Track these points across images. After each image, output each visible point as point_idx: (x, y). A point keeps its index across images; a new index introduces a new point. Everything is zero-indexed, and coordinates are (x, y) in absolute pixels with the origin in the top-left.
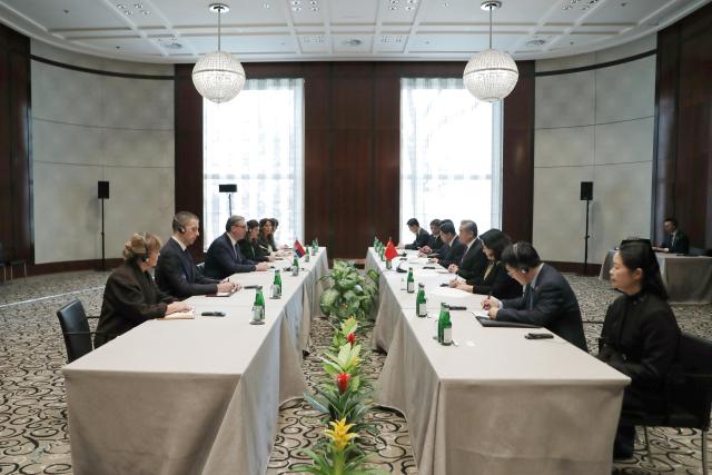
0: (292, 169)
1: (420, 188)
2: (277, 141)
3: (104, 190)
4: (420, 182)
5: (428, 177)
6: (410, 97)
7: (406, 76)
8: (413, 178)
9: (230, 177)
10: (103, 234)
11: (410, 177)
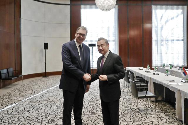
0: (114, 38)
1: (159, 44)
2: (108, 28)
3: (46, 46)
4: (159, 42)
5: (162, 41)
6: (155, 12)
7: (154, 5)
8: (157, 41)
9: (91, 41)
10: (45, 63)
11: (156, 41)
